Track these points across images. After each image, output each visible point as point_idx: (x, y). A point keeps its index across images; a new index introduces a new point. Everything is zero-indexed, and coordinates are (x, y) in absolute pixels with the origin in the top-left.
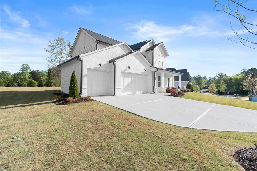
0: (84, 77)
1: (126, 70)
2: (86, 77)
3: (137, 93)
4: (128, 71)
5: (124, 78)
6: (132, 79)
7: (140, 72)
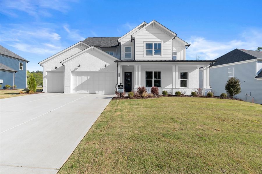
0: (45, 78)
1: (77, 69)
2: (46, 78)
3: (97, 92)
4: (79, 69)
5: (78, 77)
6: (88, 78)
7: (98, 69)
